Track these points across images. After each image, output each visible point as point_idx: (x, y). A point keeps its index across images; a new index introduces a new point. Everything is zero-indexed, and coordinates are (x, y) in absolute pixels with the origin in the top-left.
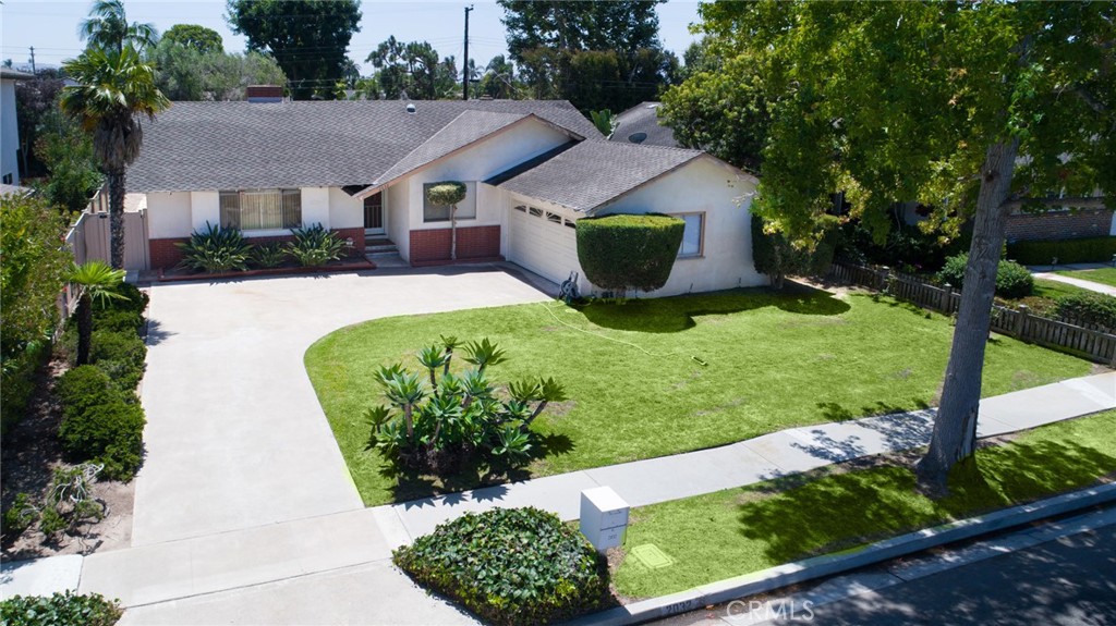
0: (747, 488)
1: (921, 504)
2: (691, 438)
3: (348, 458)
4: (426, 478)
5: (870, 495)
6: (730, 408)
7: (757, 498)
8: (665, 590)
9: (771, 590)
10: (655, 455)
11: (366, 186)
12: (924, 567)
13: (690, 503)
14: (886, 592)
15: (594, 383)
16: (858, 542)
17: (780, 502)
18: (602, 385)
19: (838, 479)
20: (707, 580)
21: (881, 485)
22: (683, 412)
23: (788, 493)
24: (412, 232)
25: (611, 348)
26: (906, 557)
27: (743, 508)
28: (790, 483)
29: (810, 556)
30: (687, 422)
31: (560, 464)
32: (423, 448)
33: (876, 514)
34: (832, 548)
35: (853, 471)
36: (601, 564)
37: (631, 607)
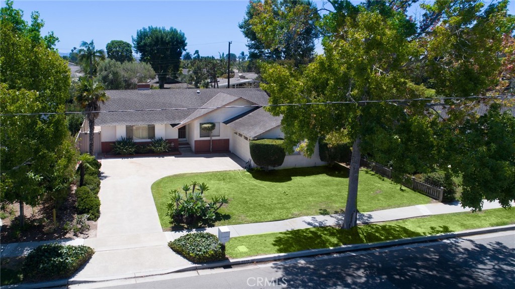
0: (281, 233)
1: (334, 240)
2: (270, 218)
4: (182, 225)
5: (319, 237)
6: (288, 209)
7: (282, 236)
8: (243, 257)
9: (275, 259)
10: (257, 222)
11: (178, 124)
12: (326, 257)
13: (261, 236)
14: (307, 262)
15: (246, 199)
16: (308, 249)
17: (289, 237)
18: (248, 200)
19: (311, 232)
20: (256, 256)
21: (325, 234)
22: (271, 210)
23: (293, 235)
24: (195, 141)
25: (256, 187)
26: (321, 254)
27: (277, 238)
29: (290, 252)
30: (271, 213)
31: (225, 223)
32: (182, 216)
33: (318, 242)
34: (299, 250)
35: (318, 230)
37: (232, 261)
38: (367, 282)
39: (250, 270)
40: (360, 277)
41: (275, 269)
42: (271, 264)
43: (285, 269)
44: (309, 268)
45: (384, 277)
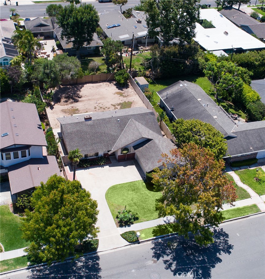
0: (155, 227)
1: (171, 230)
2: (152, 218)
3: (114, 220)
4: (123, 224)
5: (167, 228)
7: (155, 228)
8: (143, 239)
9: (152, 239)
10: (148, 221)
12: (167, 237)
13: (149, 229)
14: (162, 240)
16: (163, 235)
17: (157, 229)
18: (144, 206)
19: (165, 226)
20: (147, 238)
21: (169, 227)
23: (159, 228)
24: (118, 156)
26: (166, 236)
27: (153, 230)
28: (160, 226)
29: (157, 236)
30: (153, 215)
31: (137, 222)
33: (166, 231)
34: (160, 235)
35: (167, 225)
36: (138, 238)
37: (140, 241)
38: (176, 248)
39: (145, 244)
40: (175, 246)
41: (152, 244)
42: (151, 242)
43: (155, 243)
44: (162, 242)
45: (181, 246)
